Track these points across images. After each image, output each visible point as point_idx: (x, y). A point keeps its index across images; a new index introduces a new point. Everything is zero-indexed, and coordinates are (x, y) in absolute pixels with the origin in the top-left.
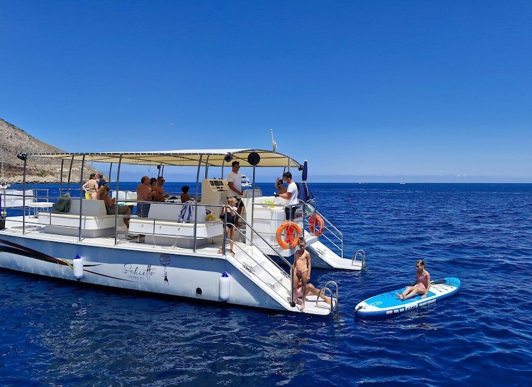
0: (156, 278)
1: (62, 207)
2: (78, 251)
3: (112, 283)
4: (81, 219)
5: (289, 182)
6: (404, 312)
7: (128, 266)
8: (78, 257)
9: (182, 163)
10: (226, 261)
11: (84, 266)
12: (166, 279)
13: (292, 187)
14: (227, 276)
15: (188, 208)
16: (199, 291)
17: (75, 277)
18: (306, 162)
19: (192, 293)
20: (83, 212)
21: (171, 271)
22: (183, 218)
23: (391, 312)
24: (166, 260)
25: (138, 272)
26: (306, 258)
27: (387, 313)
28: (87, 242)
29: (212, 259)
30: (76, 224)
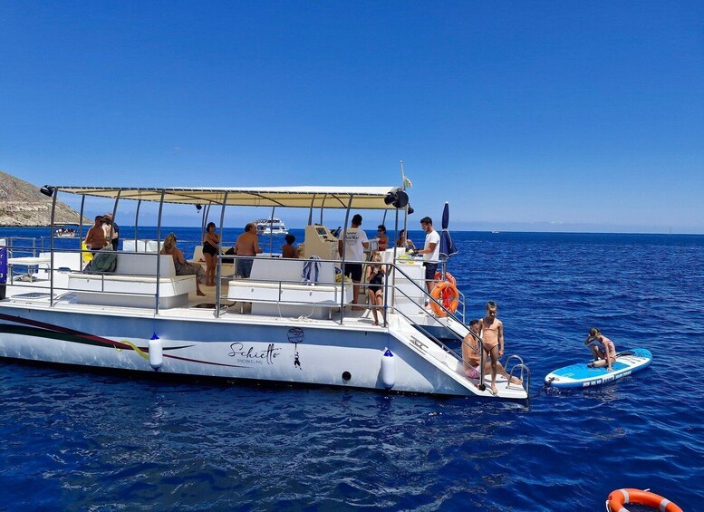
0: (282, 361)
1: (106, 266)
2: (155, 328)
3: (203, 370)
4: (158, 283)
5: (429, 231)
6: (601, 384)
7: (237, 347)
8: (155, 337)
9: (257, 202)
10: (388, 335)
11: (164, 349)
12: (297, 362)
13: (434, 237)
14: (392, 355)
15: (313, 265)
16: (347, 376)
17: (153, 366)
18: (447, 205)
19: (336, 379)
20: (161, 273)
21: (304, 349)
22: (308, 278)
23: (588, 383)
24: (296, 335)
25: (253, 353)
26: (499, 328)
27: (585, 384)
28: (164, 314)
29: (366, 332)
30: (150, 289)
